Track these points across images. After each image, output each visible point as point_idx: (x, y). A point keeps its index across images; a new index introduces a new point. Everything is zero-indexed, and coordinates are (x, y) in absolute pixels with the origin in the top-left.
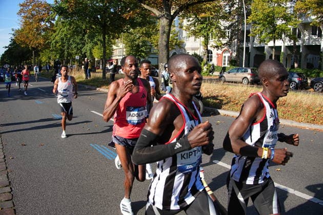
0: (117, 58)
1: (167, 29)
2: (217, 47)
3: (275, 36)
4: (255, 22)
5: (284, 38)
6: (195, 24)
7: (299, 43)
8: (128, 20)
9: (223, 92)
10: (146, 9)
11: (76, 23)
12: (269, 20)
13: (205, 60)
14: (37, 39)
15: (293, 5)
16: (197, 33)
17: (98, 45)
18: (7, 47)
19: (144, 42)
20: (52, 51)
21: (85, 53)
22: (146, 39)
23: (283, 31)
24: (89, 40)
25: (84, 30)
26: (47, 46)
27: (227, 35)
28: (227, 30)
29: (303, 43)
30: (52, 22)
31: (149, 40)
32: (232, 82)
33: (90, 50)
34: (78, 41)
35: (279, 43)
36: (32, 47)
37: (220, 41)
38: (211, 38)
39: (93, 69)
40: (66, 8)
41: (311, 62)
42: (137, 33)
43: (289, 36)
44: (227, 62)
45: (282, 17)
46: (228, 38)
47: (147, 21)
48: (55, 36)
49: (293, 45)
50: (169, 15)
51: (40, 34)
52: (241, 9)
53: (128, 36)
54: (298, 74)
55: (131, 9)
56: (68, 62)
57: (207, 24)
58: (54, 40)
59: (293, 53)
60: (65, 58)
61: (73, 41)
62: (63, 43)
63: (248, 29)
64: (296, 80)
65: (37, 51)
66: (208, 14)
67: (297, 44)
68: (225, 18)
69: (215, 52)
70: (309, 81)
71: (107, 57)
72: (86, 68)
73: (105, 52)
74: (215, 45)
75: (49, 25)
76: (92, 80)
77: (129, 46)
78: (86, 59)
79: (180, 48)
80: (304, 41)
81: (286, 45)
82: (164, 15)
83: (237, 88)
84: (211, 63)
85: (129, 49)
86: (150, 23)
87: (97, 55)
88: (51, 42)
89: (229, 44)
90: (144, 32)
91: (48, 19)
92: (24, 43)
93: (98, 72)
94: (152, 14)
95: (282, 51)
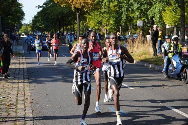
17: (171, 5)
18: (41, 7)
36: (75, 7)
56: (126, 29)
60: (123, 24)
65: (82, 13)
73: (182, 15)
87: (169, 19)
92: (64, 1)
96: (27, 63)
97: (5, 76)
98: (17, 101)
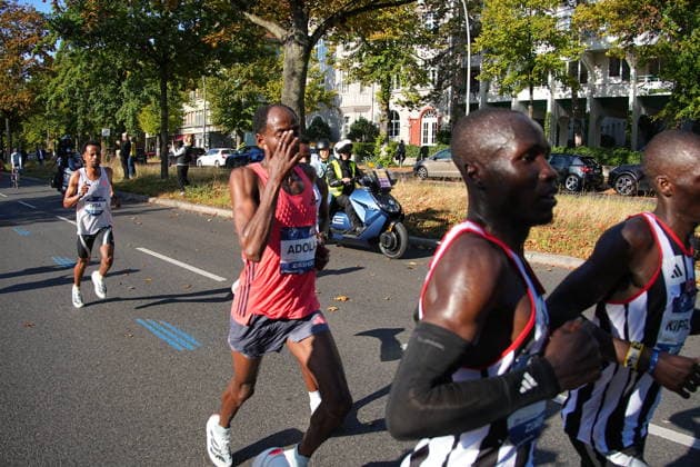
0: (194, 131)
1: (299, 66)
2: (409, 104)
3: (532, 79)
4: (489, 51)
5: (552, 83)
6: (360, 55)
7: (584, 93)
8: (216, 48)
9: (422, 198)
10: (254, 25)
11: (103, 57)
12: (520, 45)
13: (383, 132)
15: (570, 14)
16: (365, 74)
17: (150, 103)
19: (250, 96)
20: (49, 118)
21: (122, 122)
22: (256, 88)
23: (549, 68)
24: (132, 94)
25: (120, 71)
26: (37, 108)
27: (431, 78)
28: (430, 68)
29: (592, 93)
30: (49, 53)
31: (262, 90)
32: (441, 179)
33: (134, 115)
34: (107, 95)
35: (540, 93)
36: (3, 110)
37: (415, 91)
38: (395, 85)
39: (142, 157)
40: (80, 22)
41: (610, 134)
42: (235, 76)
43: (563, 79)
44: (430, 136)
45: (547, 38)
46: (433, 83)
47: (257, 50)
48: (57, 85)
49: (570, 97)
50: (304, 36)
51: (21, 80)
52: (460, 23)
53: (216, 84)
54: (582, 159)
55: (222, 25)
57: (387, 56)
58: (52, 93)
59: (571, 114)
60: (79, 134)
61: (96, 95)
62: (73, 100)
63: (474, 65)
64: (579, 171)
65: (15, 120)
66: (388, 34)
67: (579, 95)
68: (425, 41)
69: (405, 115)
70: (606, 173)
71: (170, 130)
72: (125, 155)
73: (165, 118)
74: (404, 99)
75: (42, 61)
76: (137, 181)
77: (219, 106)
78: (124, 135)
79: (330, 107)
80: (593, 90)
81: (557, 97)
82: (293, 36)
83: (452, 190)
84: (397, 139)
85: (218, 111)
86: (263, 54)
87: (149, 125)
88: (46, 99)
89: (435, 98)
90: (252, 74)
91: (40, 48)
93: (152, 164)
94: (268, 35)
95: (549, 110)
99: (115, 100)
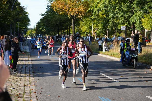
14: (76, 6)
17: (149, 13)
18: (43, 15)
21: (134, 23)
24: (139, 8)
26: (88, 14)
33: (140, 20)
34: (125, 9)
36: (71, 15)
48: (98, 3)
56: (112, 33)
58: (96, 7)
61: (119, 9)
62: (107, 11)
65: (76, 20)
88: (93, 11)
92: (62, 10)
96: (32, 61)
97: (15, 71)
98: (24, 91)
99: (130, 12)
